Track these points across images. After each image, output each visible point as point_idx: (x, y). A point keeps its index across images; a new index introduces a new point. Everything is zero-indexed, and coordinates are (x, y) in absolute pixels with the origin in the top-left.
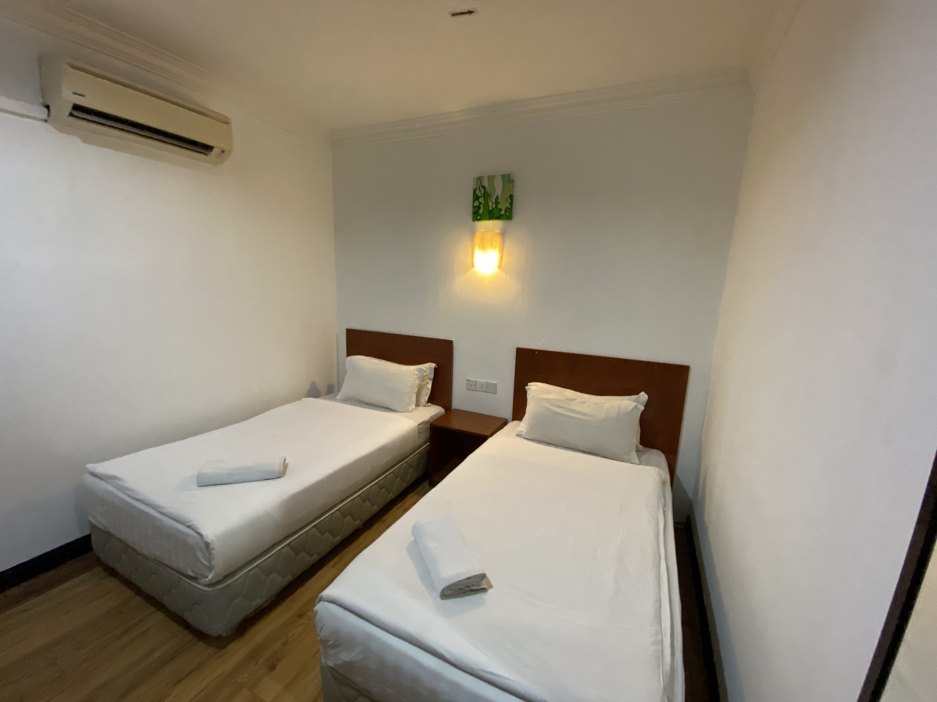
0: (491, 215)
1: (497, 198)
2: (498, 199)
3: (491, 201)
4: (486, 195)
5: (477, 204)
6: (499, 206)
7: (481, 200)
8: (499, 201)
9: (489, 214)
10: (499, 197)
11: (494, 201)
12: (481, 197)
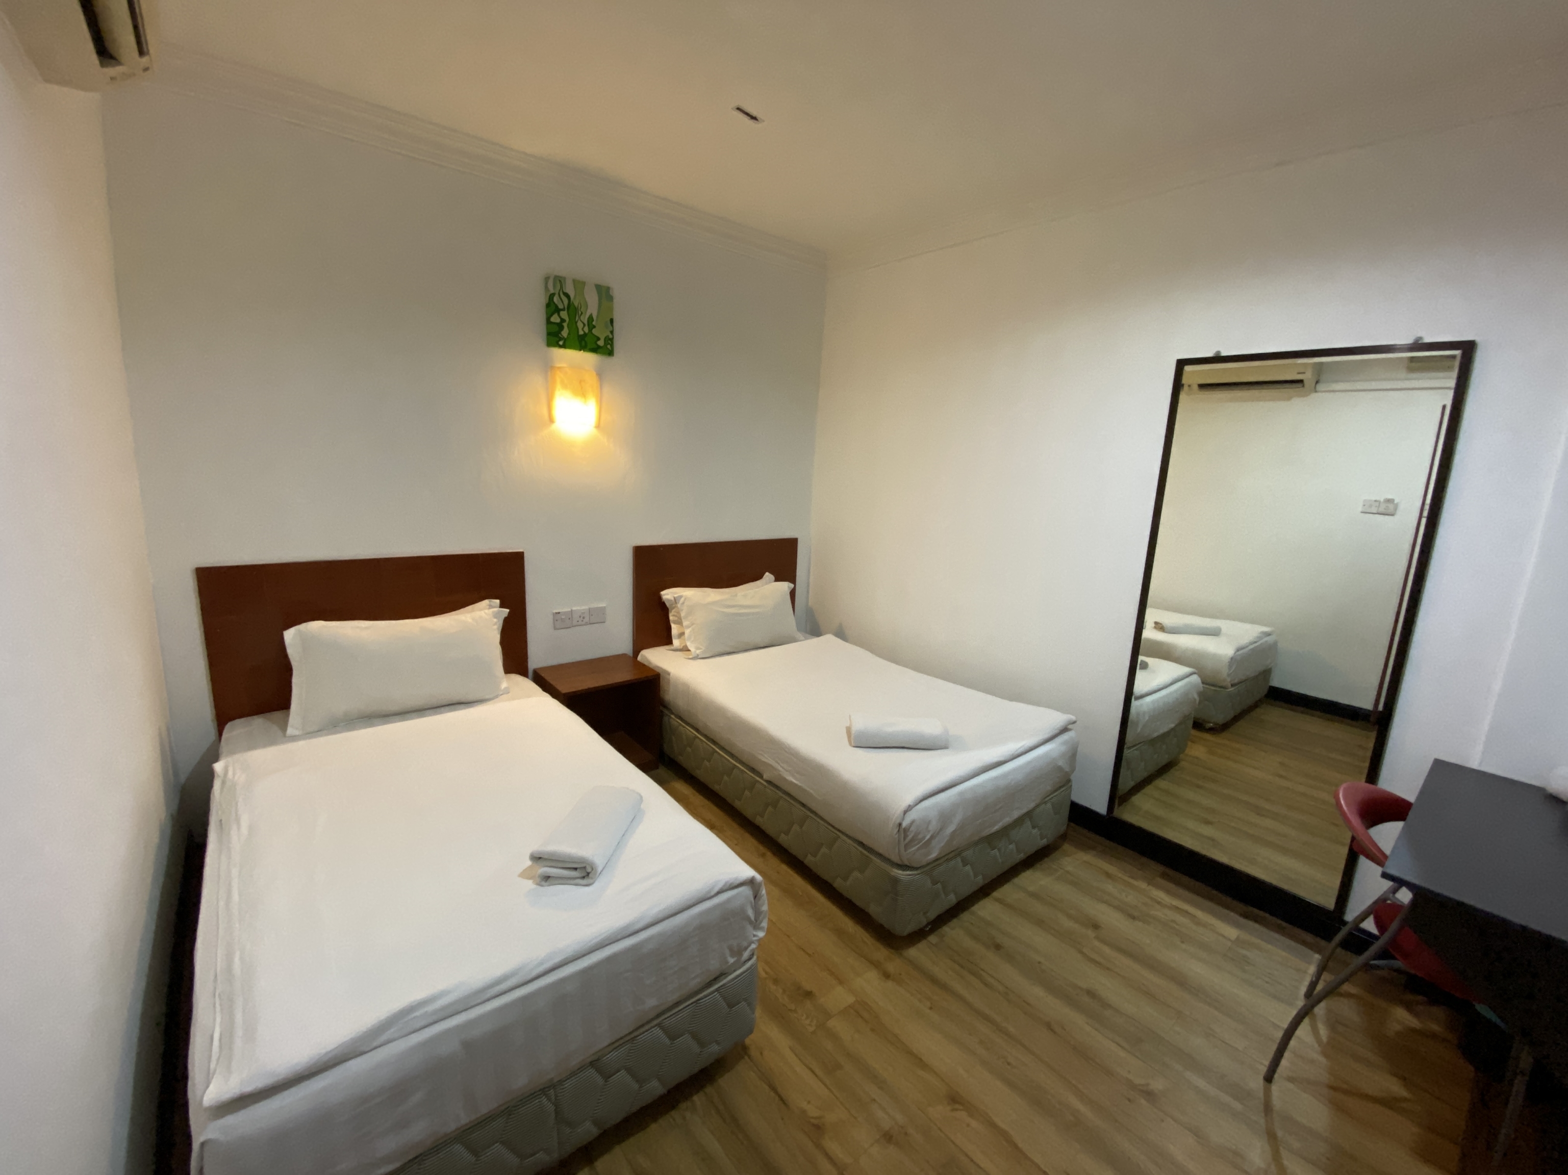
0: (583, 343)
1: (591, 319)
2: (593, 321)
3: (581, 321)
4: (573, 310)
5: (555, 319)
6: (594, 331)
7: (564, 314)
8: (594, 323)
9: (580, 342)
10: (595, 317)
11: (586, 322)
12: (563, 310)
